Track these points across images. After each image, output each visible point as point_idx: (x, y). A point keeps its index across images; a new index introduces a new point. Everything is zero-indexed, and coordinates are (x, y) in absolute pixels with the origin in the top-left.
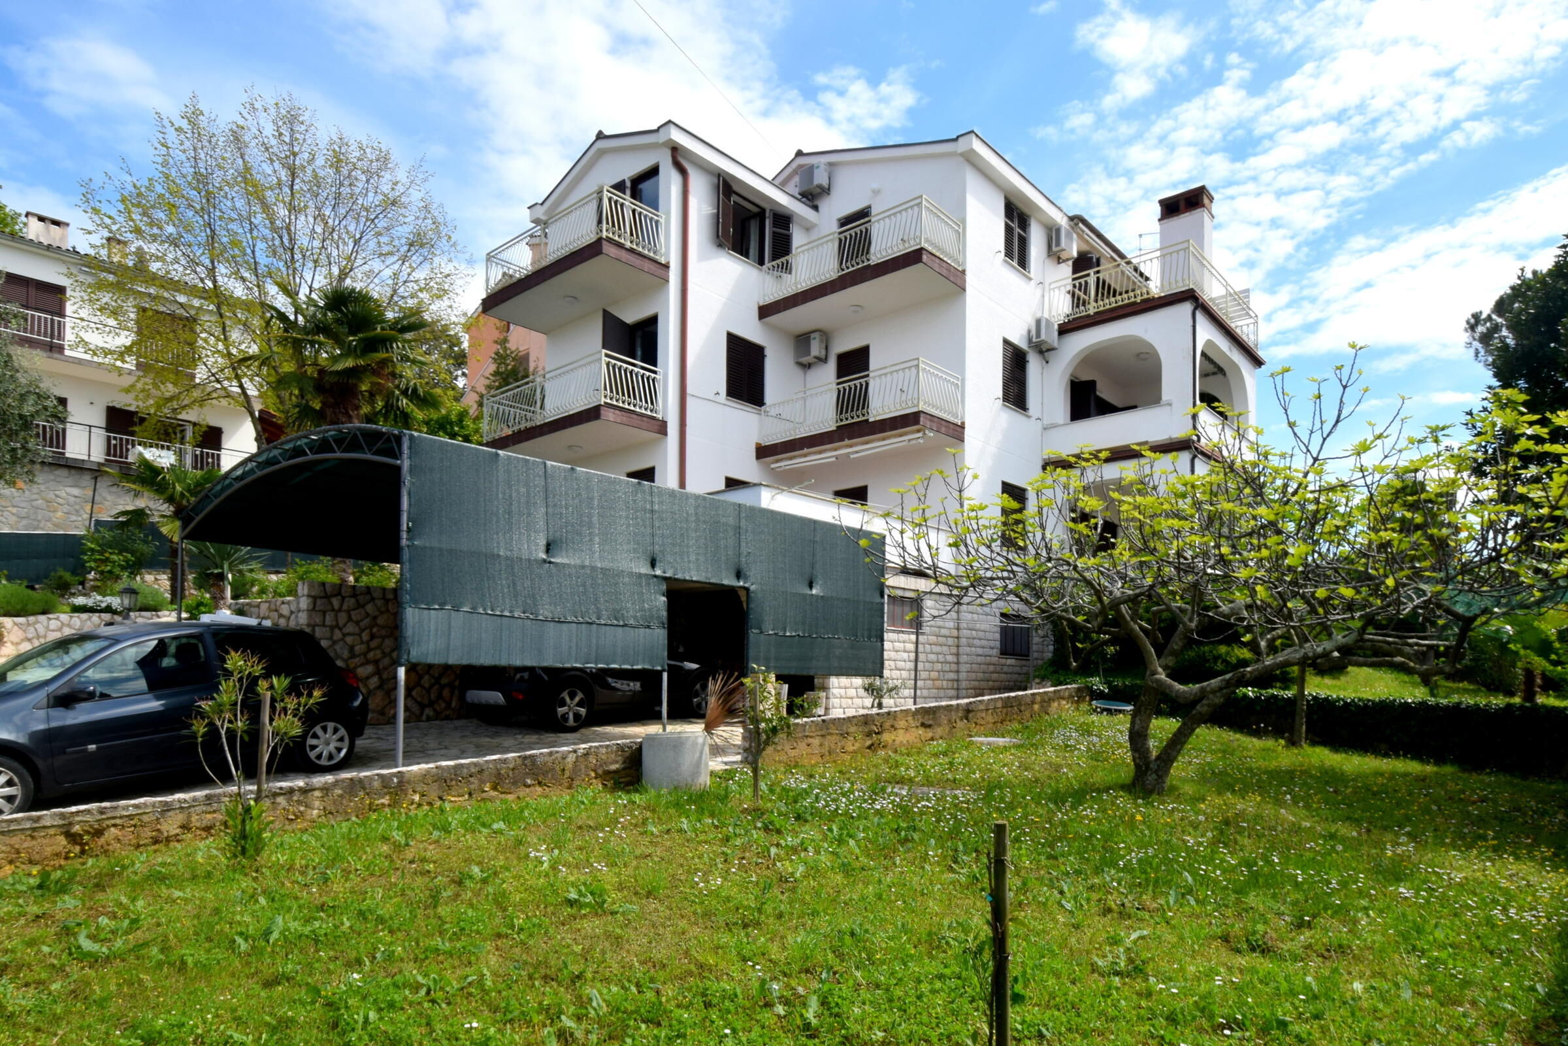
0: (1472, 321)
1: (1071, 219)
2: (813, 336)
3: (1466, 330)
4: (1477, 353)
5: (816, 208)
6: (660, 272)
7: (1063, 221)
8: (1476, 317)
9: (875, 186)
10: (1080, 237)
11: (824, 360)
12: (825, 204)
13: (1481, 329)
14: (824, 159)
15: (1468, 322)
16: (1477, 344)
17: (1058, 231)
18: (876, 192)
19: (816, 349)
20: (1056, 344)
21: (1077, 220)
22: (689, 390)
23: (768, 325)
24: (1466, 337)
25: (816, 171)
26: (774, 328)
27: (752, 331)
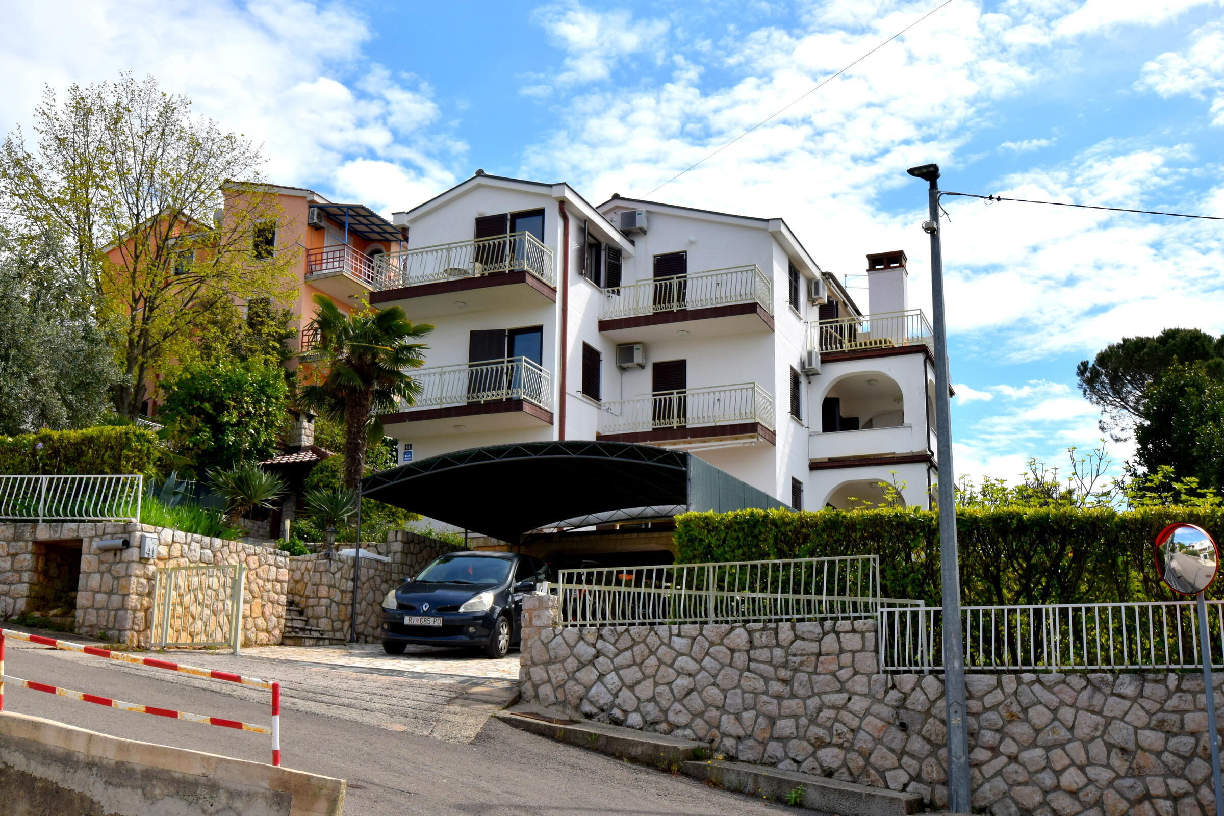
0: (1082, 367)
1: (824, 274)
2: (636, 347)
3: (1078, 374)
4: (1085, 391)
5: (633, 243)
6: (551, 295)
7: (818, 275)
8: (1085, 364)
9: (692, 238)
10: (829, 289)
11: (642, 367)
12: (640, 241)
13: (1088, 374)
14: (643, 208)
15: (1079, 368)
16: (1085, 385)
17: (817, 283)
18: (691, 243)
19: (638, 358)
20: (820, 371)
21: (828, 276)
22: (568, 390)
23: (603, 336)
24: (1078, 380)
25: (638, 217)
26: (608, 339)
27: (596, 343)
